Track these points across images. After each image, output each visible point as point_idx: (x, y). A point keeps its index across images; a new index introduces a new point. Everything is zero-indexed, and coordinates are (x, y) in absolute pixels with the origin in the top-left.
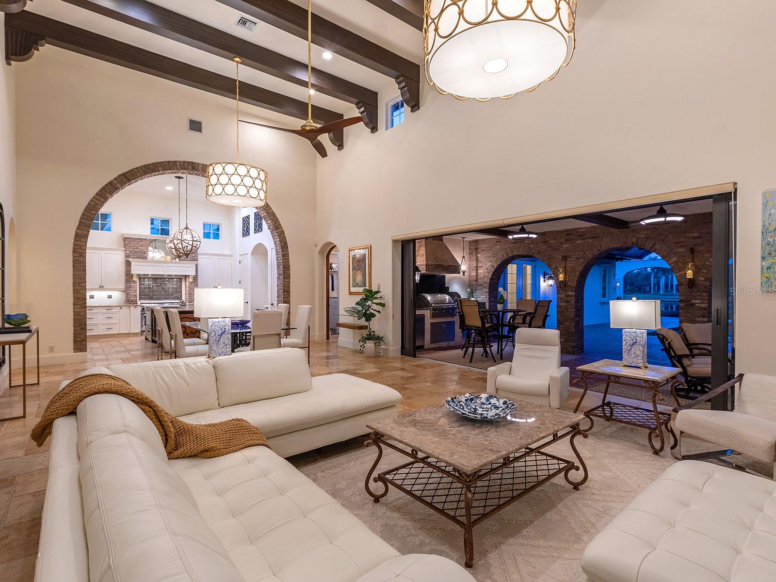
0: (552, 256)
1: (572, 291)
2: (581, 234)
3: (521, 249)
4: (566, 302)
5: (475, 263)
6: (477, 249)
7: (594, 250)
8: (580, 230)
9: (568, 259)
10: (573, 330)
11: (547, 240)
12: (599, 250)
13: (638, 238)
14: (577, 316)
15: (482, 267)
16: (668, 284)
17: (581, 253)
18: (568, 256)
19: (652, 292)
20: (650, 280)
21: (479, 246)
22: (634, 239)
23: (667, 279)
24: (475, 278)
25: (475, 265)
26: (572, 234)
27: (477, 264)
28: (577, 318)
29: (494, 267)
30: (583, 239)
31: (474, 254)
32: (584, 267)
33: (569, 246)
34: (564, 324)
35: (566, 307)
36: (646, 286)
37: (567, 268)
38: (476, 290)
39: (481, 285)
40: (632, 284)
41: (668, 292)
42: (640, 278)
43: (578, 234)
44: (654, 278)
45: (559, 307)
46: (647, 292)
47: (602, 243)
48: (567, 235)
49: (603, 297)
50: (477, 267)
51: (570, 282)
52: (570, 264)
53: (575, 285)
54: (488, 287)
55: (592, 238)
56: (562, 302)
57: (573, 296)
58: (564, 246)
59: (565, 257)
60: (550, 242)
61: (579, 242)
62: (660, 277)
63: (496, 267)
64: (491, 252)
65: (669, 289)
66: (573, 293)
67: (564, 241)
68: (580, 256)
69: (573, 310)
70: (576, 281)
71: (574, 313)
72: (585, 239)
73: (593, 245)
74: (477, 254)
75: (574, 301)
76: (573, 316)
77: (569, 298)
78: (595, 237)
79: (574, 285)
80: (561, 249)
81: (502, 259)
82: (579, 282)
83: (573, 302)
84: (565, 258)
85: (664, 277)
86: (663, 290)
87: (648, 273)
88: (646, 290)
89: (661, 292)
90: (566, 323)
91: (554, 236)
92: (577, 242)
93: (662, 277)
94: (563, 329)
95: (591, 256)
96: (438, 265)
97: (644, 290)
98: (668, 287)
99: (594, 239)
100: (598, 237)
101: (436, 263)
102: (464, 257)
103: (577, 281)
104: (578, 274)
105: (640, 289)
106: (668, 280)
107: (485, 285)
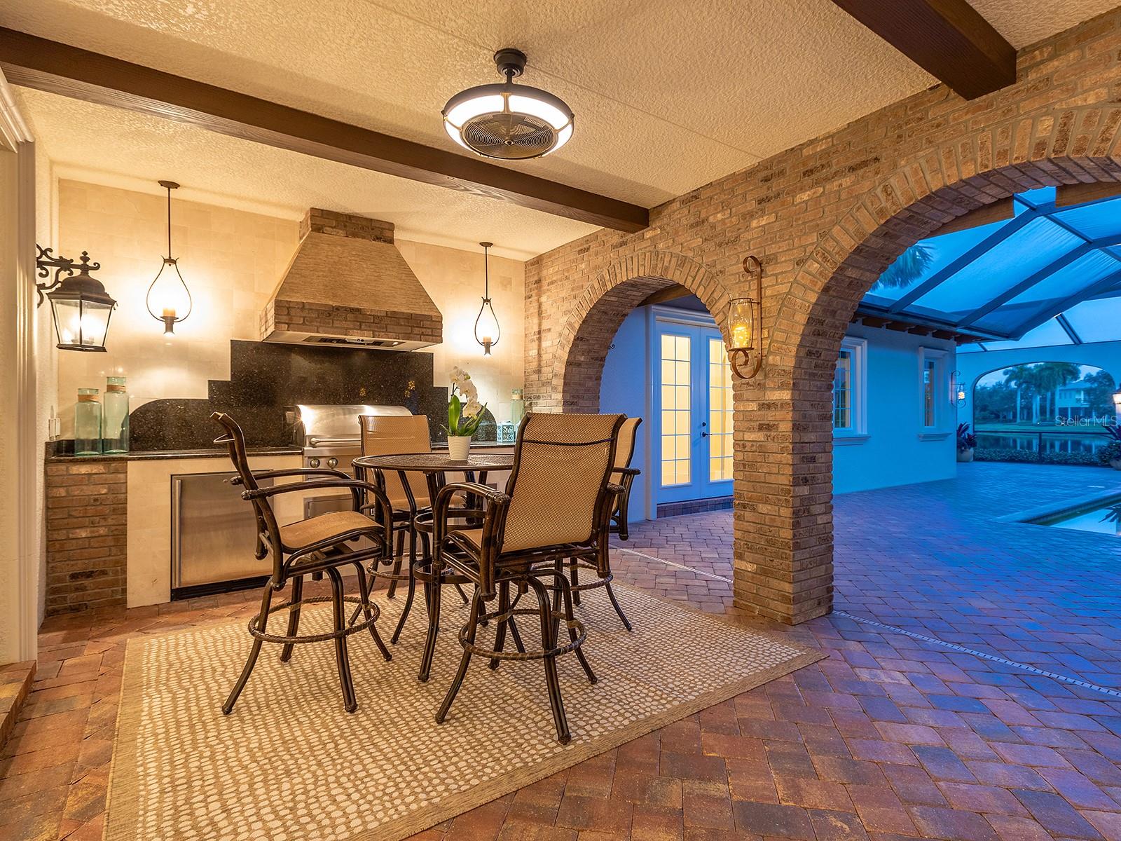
0: (719, 267)
1: (781, 387)
2: (811, 165)
3: (635, 260)
4: (761, 428)
5: (536, 321)
6: (539, 282)
7: (863, 215)
8: (807, 152)
9: (769, 270)
10: (787, 534)
11: (703, 216)
12: (881, 212)
13: (1068, 116)
14: (800, 479)
15: (549, 330)
16: (1046, 408)
17: (814, 238)
18: (772, 259)
19: (1018, 420)
20: (1015, 402)
21: (545, 273)
22: (1048, 122)
23: (1044, 399)
24: (534, 365)
25: (536, 329)
26: (781, 173)
27: (540, 325)
28: (805, 490)
29: (573, 328)
30: (817, 183)
31: (534, 298)
32: (826, 290)
33: (773, 217)
34: (754, 510)
35: (762, 450)
36: (1007, 410)
37: (766, 303)
38: (538, 397)
39: (549, 383)
40: (984, 409)
41: (1044, 420)
42: (998, 398)
43: (803, 169)
44: (1022, 398)
45: (739, 445)
46: (1010, 421)
47: (893, 181)
48: (766, 180)
49: (927, 423)
50: (539, 333)
51: (775, 354)
52: (774, 286)
53: (793, 364)
54: (561, 389)
55: (852, 169)
56: (749, 429)
57: (783, 405)
58: (754, 223)
59: (758, 263)
60: (711, 219)
61: (805, 196)
62: (1031, 397)
63: (577, 326)
64: (568, 285)
65: (1048, 416)
66: (786, 395)
67: (752, 205)
68: (809, 249)
69: (787, 458)
70: (794, 349)
71: (789, 470)
72: (827, 179)
73: (857, 197)
74: (539, 296)
75: (790, 425)
76: (785, 480)
77: (770, 416)
78: (865, 164)
79: (789, 363)
80: (747, 236)
81: (591, 300)
82: (810, 353)
83: (785, 427)
84: (757, 266)
85: (1038, 398)
86: (1037, 417)
87: (1011, 391)
88: (1008, 418)
89: (1035, 420)
90: (763, 508)
91: (723, 197)
92: (798, 200)
93: (1036, 397)
94: (751, 527)
95: (849, 244)
96: (338, 308)
97: (1005, 417)
98: (1046, 413)
99: (861, 172)
100: (876, 159)
101: (331, 303)
102: (487, 301)
103: (800, 345)
104: (801, 318)
105: (997, 417)
106: (1046, 401)
107: (555, 382)
